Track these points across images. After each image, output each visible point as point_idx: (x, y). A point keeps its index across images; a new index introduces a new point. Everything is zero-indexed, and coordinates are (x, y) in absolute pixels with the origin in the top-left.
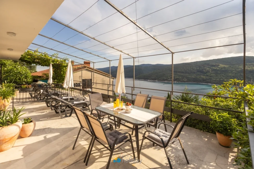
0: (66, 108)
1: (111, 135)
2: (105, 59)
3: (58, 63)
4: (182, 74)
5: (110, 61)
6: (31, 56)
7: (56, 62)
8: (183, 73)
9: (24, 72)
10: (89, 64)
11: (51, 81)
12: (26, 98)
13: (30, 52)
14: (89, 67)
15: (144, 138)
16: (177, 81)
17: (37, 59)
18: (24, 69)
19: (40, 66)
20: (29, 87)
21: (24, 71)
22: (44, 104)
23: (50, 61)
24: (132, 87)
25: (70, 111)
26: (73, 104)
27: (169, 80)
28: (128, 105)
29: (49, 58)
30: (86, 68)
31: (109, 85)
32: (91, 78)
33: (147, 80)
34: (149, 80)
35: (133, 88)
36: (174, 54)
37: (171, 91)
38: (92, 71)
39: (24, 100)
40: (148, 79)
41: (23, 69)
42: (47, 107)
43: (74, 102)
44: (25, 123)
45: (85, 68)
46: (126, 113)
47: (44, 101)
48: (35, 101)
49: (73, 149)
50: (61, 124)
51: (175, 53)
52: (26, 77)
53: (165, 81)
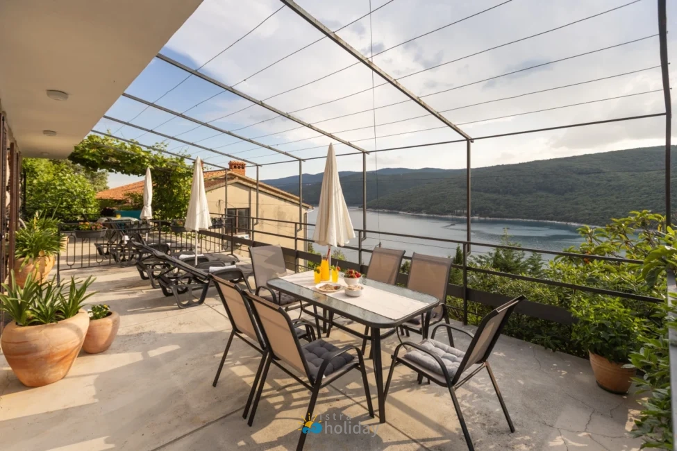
0: (189, 283)
1: (310, 352)
2: (288, 155)
3: (164, 165)
4: (494, 196)
5: (300, 160)
6: (98, 148)
7: (161, 163)
8: (497, 192)
9: (78, 189)
10: (243, 168)
11: (148, 213)
12: (90, 257)
13: (95, 139)
14: (243, 177)
15: (396, 361)
16: (481, 215)
17: (113, 156)
18: (79, 183)
19: (119, 173)
20: (96, 229)
21: (80, 186)
22: (132, 273)
23: (144, 161)
24: (360, 231)
25: (201, 291)
26: (208, 272)
27: (459, 211)
28: (352, 277)
29: (143, 154)
30: (236, 180)
31: (298, 226)
32: (248, 207)
33: (398, 213)
34: (404, 211)
35: (362, 233)
36: (472, 142)
38: (250, 188)
39: (86, 262)
40: (400, 210)
41: (76, 182)
42: (141, 279)
43: (208, 268)
44: (95, 317)
45: (232, 179)
46: (348, 296)
47: (130, 265)
48: (110, 265)
49: (215, 384)
50: (180, 324)
51: (475, 141)
52: (84, 202)
53: (447, 214)
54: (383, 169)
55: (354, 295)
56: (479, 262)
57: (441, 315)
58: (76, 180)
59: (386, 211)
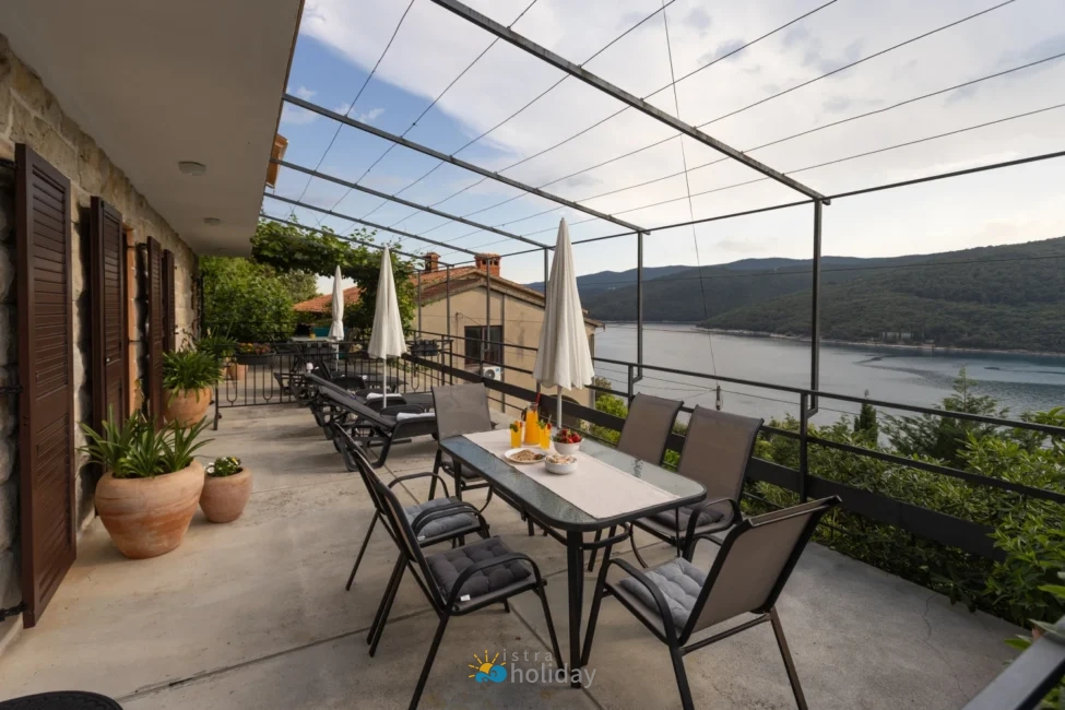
0: (371, 435)
1: (468, 556)
2: (531, 242)
3: (365, 262)
4: (972, 306)
5: (547, 248)
6: (280, 240)
7: (361, 259)
8: (976, 298)
9: (271, 298)
10: (497, 263)
11: (339, 331)
12: (272, 392)
13: (275, 228)
14: (496, 278)
16: (937, 343)
17: (301, 250)
18: (273, 289)
20: (261, 353)
21: (273, 294)
22: (305, 418)
23: (338, 257)
24: (631, 366)
25: (381, 448)
26: (395, 420)
27: (890, 334)
29: (334, 246)
30: (482, 282)
32: (499, 323)
33: (768, 337)
34: (779, 333)
35: (635, 369)
36: (828, 204)
37: (809, 388)
38: (503, 294)
40: (773, 331)
41: (269, 289)
42: (316, 425)
43: (396, 414)
44: (217, 474)
45: (476, 280)
46: (549, 472)
47: (307, 406)
48: (289, 404)
49: (348, 587)
50: (341, 493)
51: (832, 201)
52: (278, 316)
53: (865, 340)
54: (742, 261)
55: (556, 470)
56: (905, 429)
57: (730, 520)
58: (269, 286)
59: (745, 332)
